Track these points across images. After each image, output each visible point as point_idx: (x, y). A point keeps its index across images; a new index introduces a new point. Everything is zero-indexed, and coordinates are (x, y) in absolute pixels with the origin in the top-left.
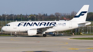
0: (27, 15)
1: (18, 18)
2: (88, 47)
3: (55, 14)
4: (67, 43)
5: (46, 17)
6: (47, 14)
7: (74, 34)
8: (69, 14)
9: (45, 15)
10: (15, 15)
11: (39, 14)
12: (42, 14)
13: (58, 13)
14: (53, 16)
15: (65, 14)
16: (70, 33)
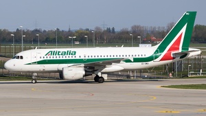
0: (69, 31)
1: (51, 38)
2: (201, 106)
3: (132, 28)
4: (155, 98)
5: (112, 34)
6: (113, 29)
7: (173, 75)
8: (164, 28)
9: (110, 31)
10: (45, 31)
11: (97, 28)
12: (104, 28)
13: (138, 27)
14: (128, 33)
15: (154, 28)
16: (164, 74)
